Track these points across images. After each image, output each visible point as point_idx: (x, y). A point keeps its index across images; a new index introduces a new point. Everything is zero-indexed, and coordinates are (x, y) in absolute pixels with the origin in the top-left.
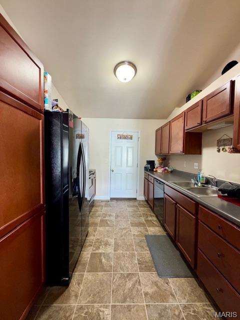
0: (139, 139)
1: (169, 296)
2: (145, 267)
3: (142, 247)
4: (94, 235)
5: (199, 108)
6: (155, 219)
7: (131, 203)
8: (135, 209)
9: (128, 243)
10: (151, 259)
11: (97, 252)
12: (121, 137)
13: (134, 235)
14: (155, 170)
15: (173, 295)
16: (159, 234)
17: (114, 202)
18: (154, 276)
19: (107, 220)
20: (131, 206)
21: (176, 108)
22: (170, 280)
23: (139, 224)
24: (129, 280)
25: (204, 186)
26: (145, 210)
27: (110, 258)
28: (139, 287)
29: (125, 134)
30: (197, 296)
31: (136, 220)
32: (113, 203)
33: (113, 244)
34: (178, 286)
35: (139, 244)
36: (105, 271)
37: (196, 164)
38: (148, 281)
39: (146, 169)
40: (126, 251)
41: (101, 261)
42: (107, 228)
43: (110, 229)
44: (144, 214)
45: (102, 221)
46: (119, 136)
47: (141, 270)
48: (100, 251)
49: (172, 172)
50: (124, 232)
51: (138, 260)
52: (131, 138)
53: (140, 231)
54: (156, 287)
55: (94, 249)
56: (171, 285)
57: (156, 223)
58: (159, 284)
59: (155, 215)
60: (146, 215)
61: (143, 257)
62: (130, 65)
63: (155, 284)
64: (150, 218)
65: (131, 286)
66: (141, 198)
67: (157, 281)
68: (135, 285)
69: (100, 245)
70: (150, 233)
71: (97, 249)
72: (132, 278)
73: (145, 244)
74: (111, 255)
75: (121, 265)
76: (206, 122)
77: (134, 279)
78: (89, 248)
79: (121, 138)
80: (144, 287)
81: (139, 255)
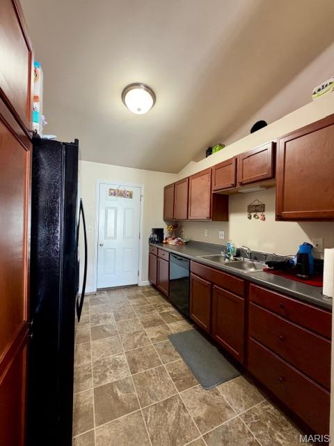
0: (142, 198)
1: (224, 411)
2: (184, 381)
3: (170, 354)
4: (89, 357)
5: (233, 167)
6: (172, 309)
7: (132, 292)
8: (141, 299)
9: (148, 354)
10: (187, 367)
11: (103, 383)
12: (114, 193)
13: (152, 339)
14: (164, 241)
15: (229, 408)
16: (185, 330)
17: (105, 295)
18: (198, 391)
19: (102, 326)
20: (133, 298)
21: (192, 162)
22: (219, 388)
23: (154, 323)
24: (169, 411)
25: (236, 260)
26: (155, 299)
27: (128, 385)
28: (186, 414)
29: (121, 189)
30: (252, 397)
31: (149, 317)
32: (103, 295)
33: (126, 362)
34: (230, 393)
35: (164, 351)
36: (127, 411)
37: (222, 233)
38: (193, 401)
39: (151, 240)
40: (150, 367)
41: (116, 398)
42: (108, 339)
43: (113, 340)
44: (155, 306)
45: (94, 329)
46: (112, 192)
47: (180, 387)
48: (109, 381)
49: (187, 243)
50: (137, 338)
51: (172, 375)
52: (131, 196)
53: (160, 332)
54: (206, 406)
55: (97, 380)
56: (221, 394)
57: (176, 315)
58: (208, 400)
59: (170, 305)
60: (159, 306)
61: (176, 369)
62: (148, 91)
63: (204, 400)
64: (166, 311)
65: (174, 418)
66: (144, 282)
67: (205, 396)
68: (179, 415)
69: (105, 371)
70: (173, 331)
71: (101, 380)
72: (171, 406)
73: (172, 349)
74: (129, 381)
75: (149, 391)
76: (242, 184)
77: (176, 405)
78: (87, 382)
79: (115, 195)
80: (193, 412)
81: (170, 367)
